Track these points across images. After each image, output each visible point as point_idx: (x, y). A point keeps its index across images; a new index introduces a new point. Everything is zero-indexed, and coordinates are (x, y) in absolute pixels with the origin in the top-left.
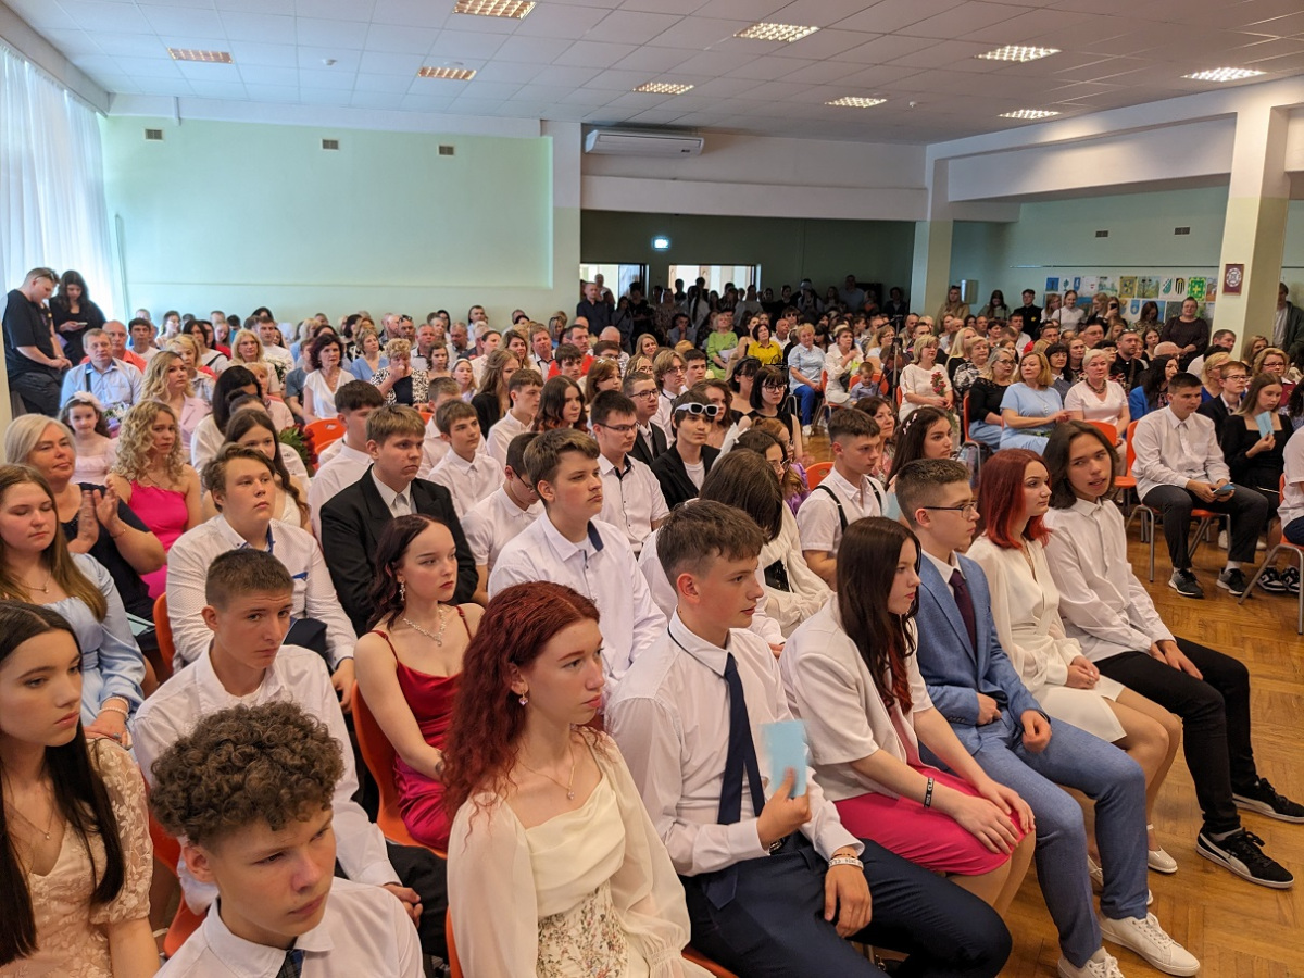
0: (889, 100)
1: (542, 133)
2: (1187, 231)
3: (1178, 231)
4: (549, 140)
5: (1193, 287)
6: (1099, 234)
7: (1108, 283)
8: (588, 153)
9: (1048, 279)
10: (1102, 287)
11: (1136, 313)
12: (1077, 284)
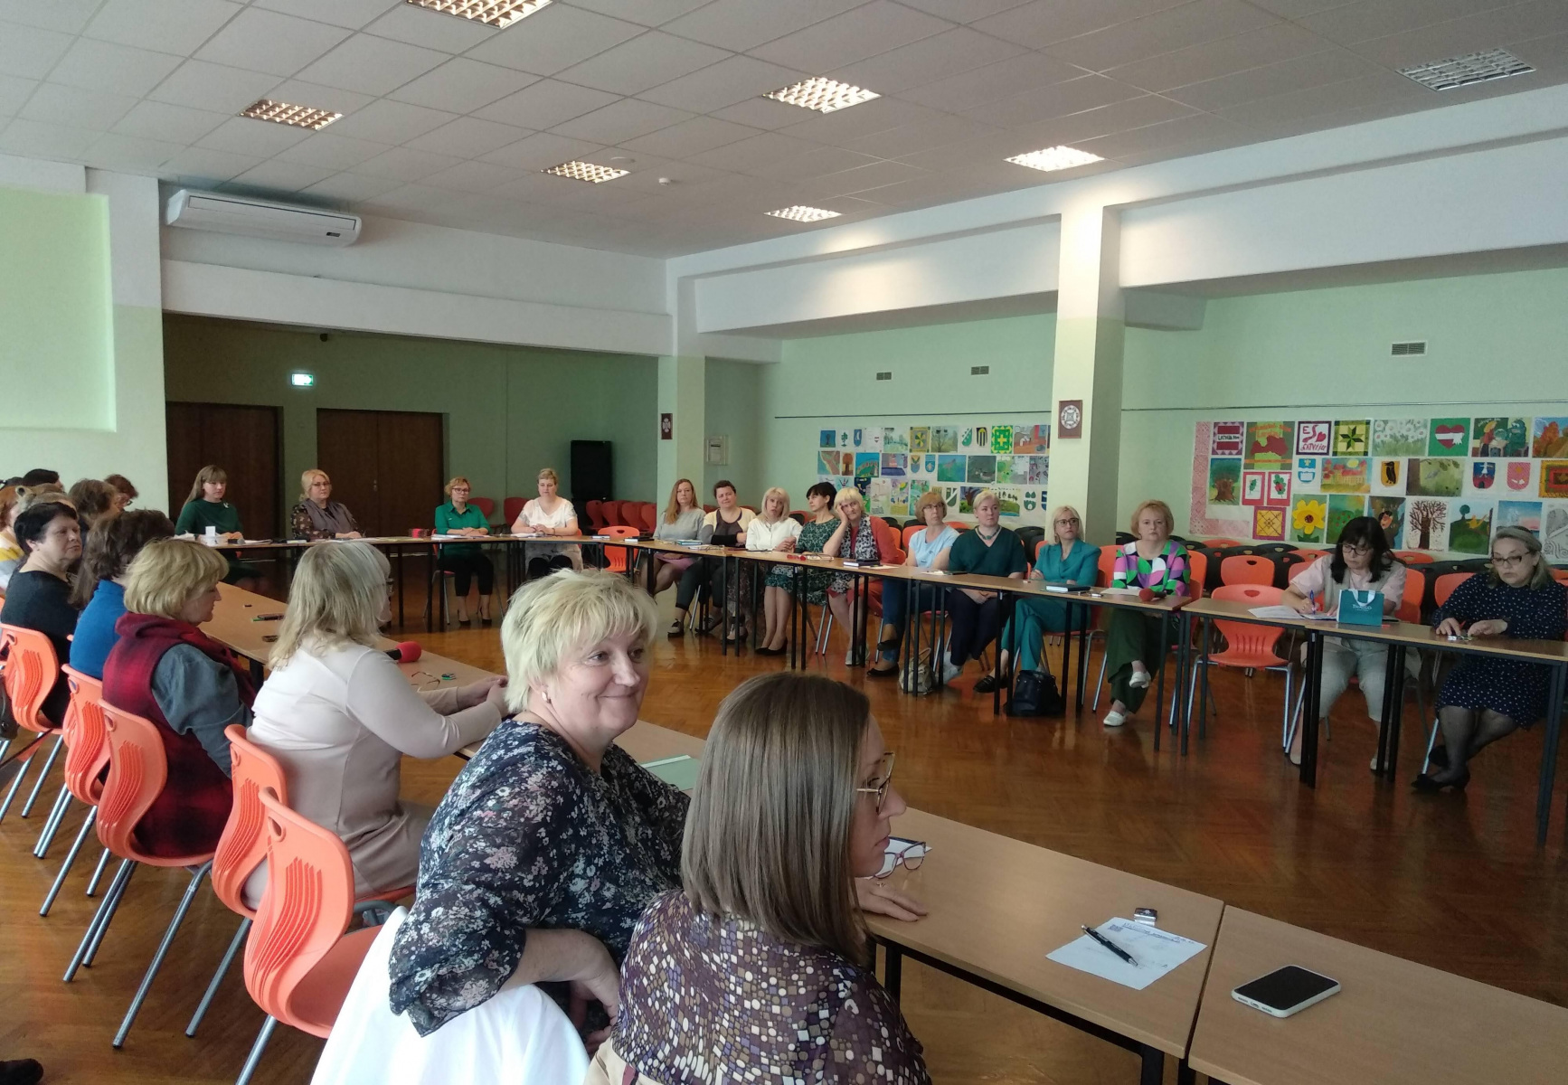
0: (632, 173)
1: (89, 188)
2: (985, 370)
3: (975, 371)
4: (101, 202)
5: (997, 437)
6: (880, 376)
7: (895, 436)
8: (171, 227)
9: (822, 432)
10: (888, 440)
11: (931, 471)
12: (858, 437)
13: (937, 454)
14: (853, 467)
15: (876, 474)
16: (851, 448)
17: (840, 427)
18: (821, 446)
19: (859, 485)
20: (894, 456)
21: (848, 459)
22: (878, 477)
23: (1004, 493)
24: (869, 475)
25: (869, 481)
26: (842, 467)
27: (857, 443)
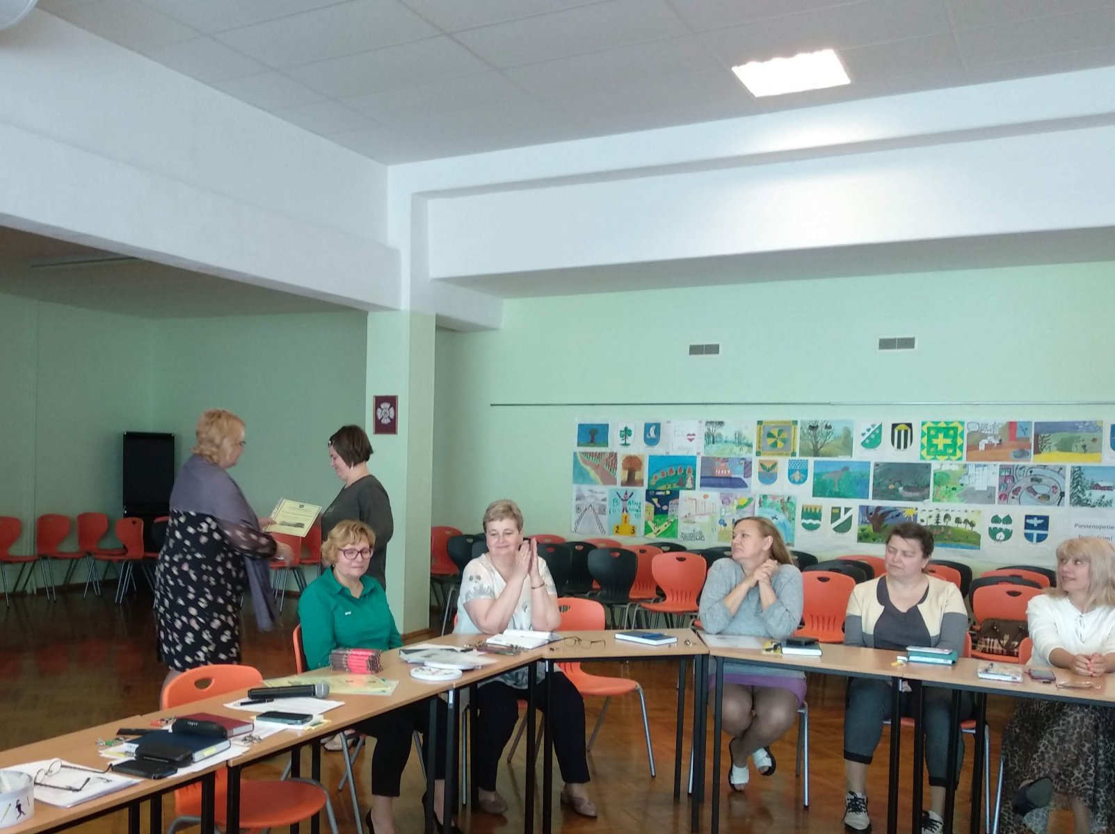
7: (727, 432)
9: (580, 426)
10: (711, 438)
11: (800, 482)
12: (653, 433)
13: (811, 460)
14: (644, 474)
15: (689, 485)
16: (638, 447)
17: (616, 421)
18: (579, 445)
19: (655, 500)
20: (726, 460)
21: (633, 464)
22: (694, 488)
23: (947, 517)
24: (675, 487)
25: (675, 495)
26: (621, 474)
27: (651, 442)
